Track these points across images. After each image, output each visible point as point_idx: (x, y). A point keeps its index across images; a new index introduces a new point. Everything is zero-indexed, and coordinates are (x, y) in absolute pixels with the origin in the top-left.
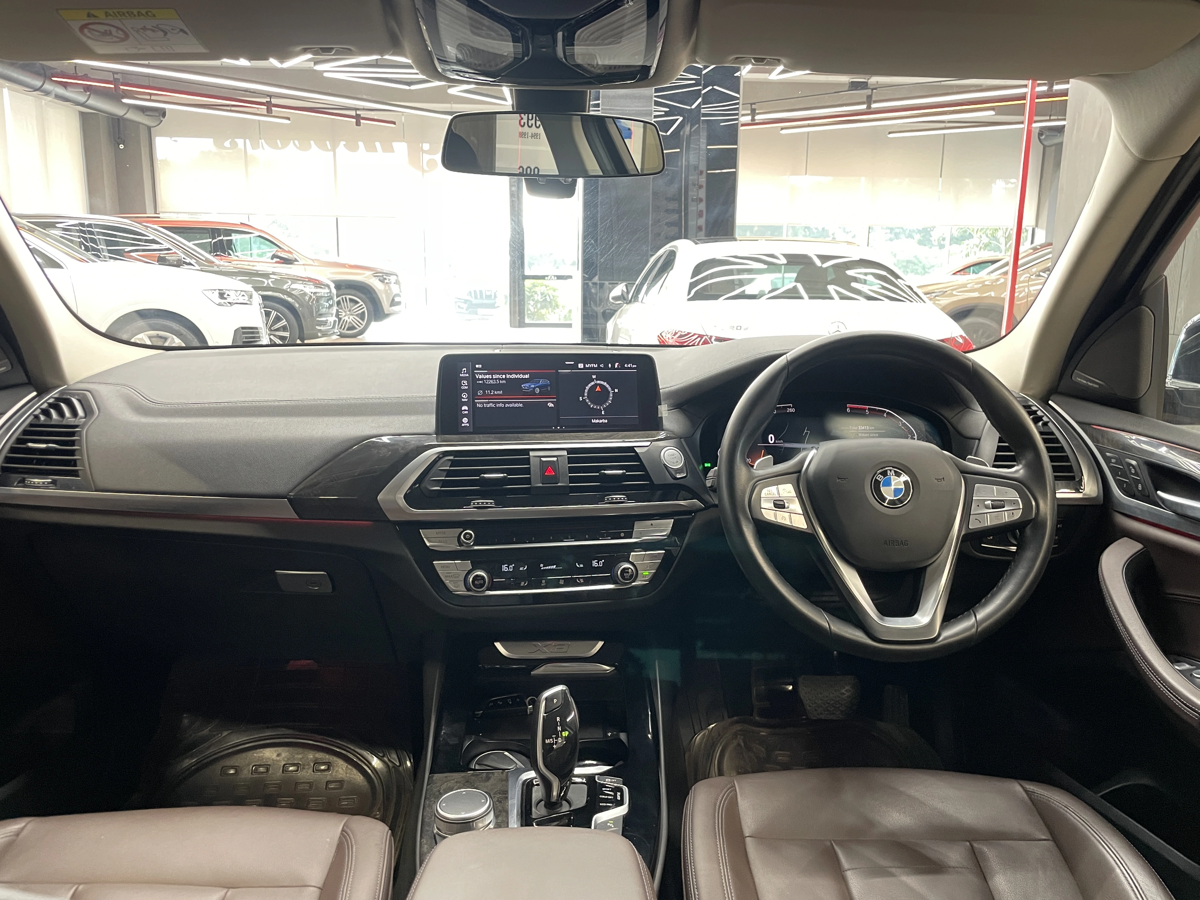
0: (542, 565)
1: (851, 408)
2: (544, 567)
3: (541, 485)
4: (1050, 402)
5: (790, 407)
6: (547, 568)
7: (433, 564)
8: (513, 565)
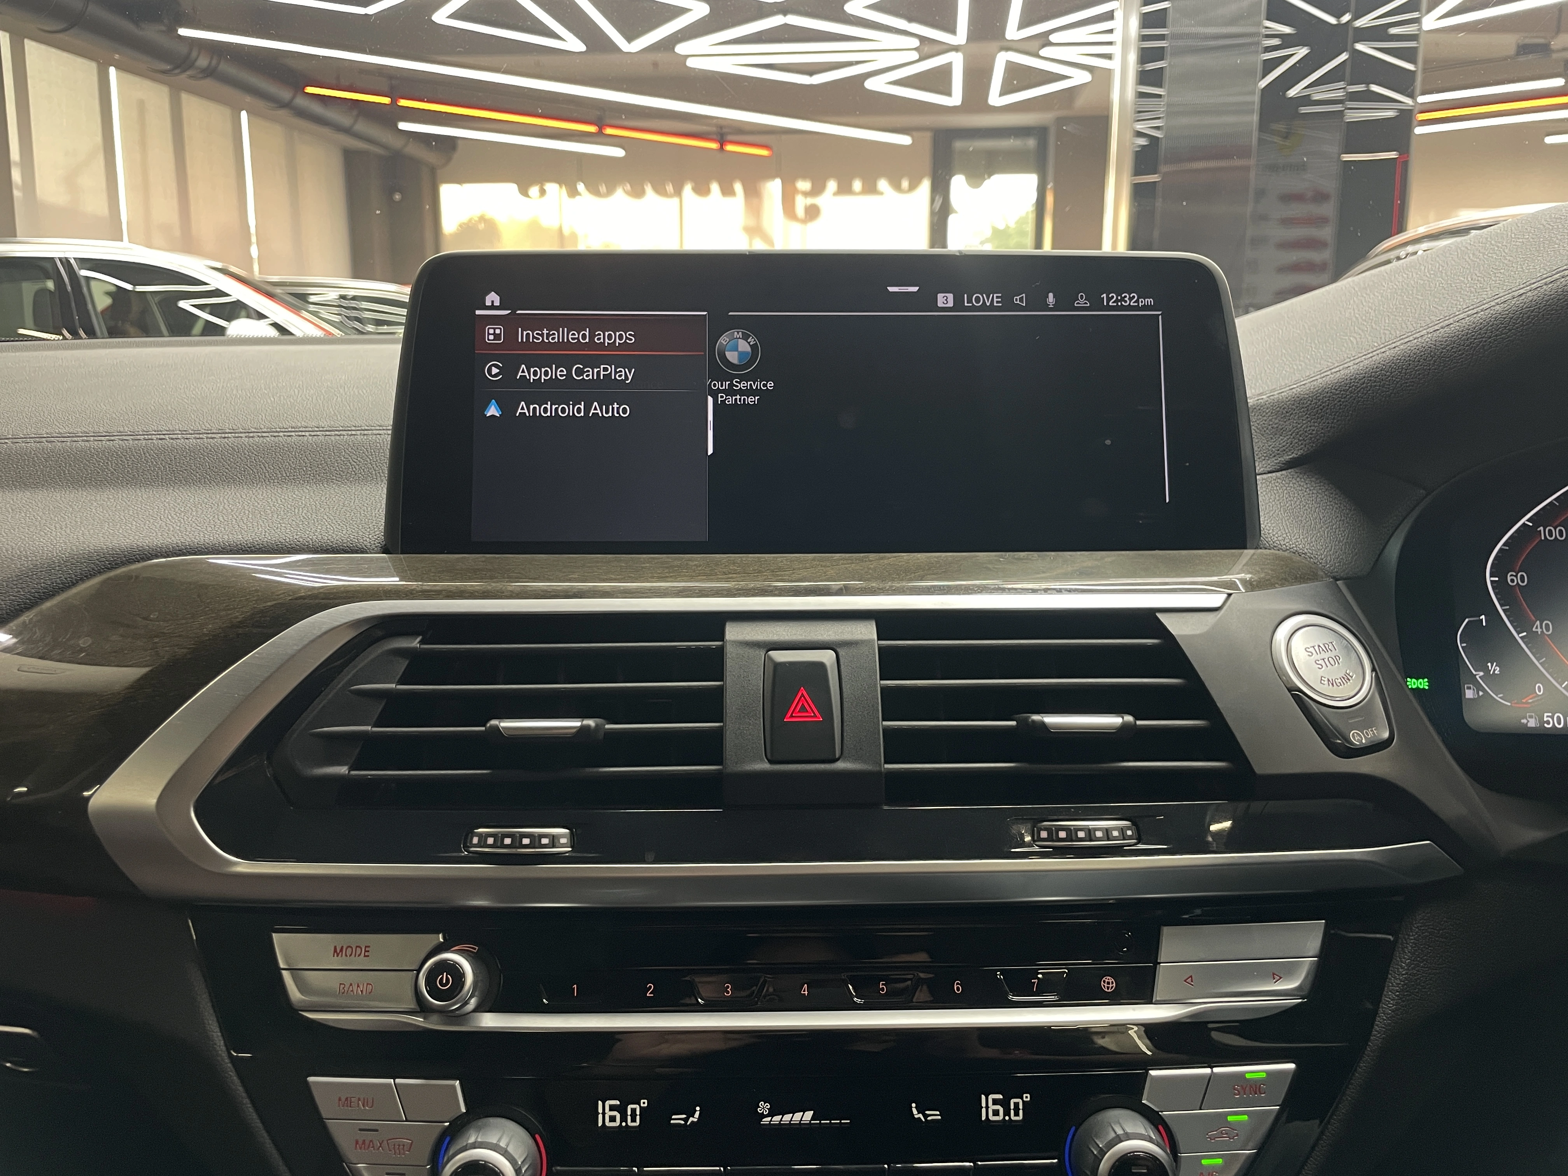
0: (764, 1107)
2: (772, 1114)
3: (765, 766)
6: (787, 1118)
7: (307, 1083)
8: (644, 1103)
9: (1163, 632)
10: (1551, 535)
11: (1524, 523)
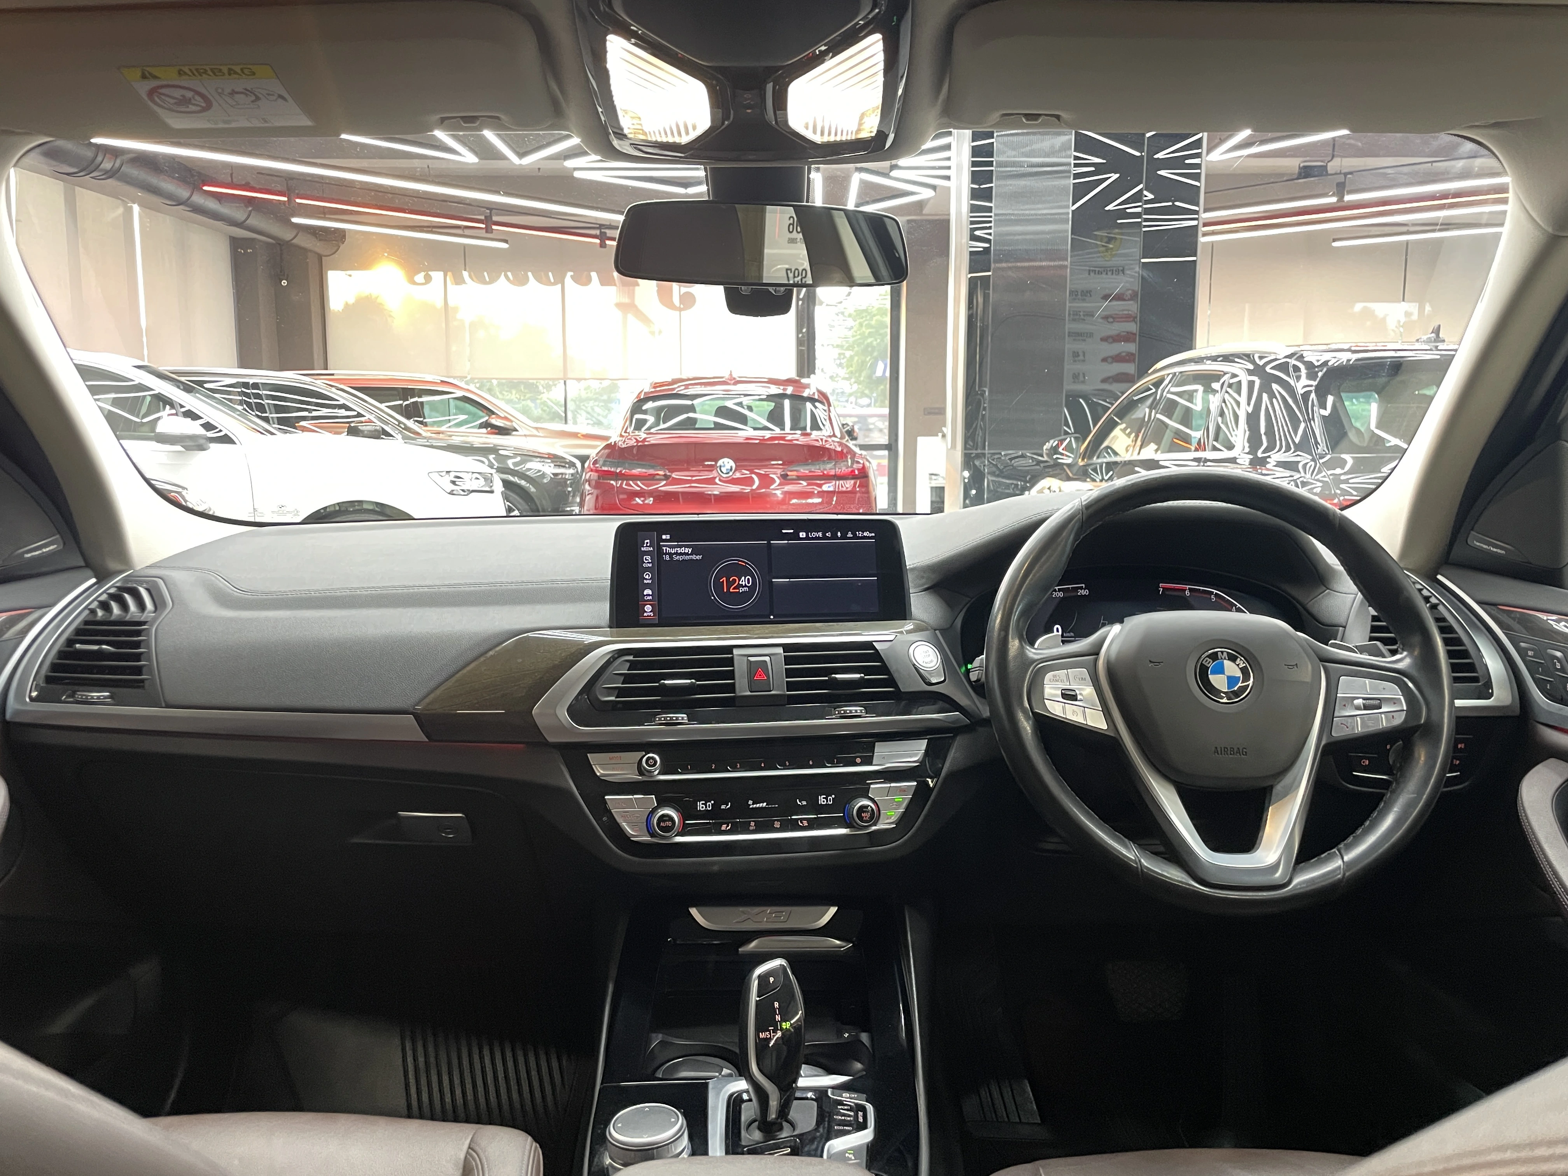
9: (874, 648)
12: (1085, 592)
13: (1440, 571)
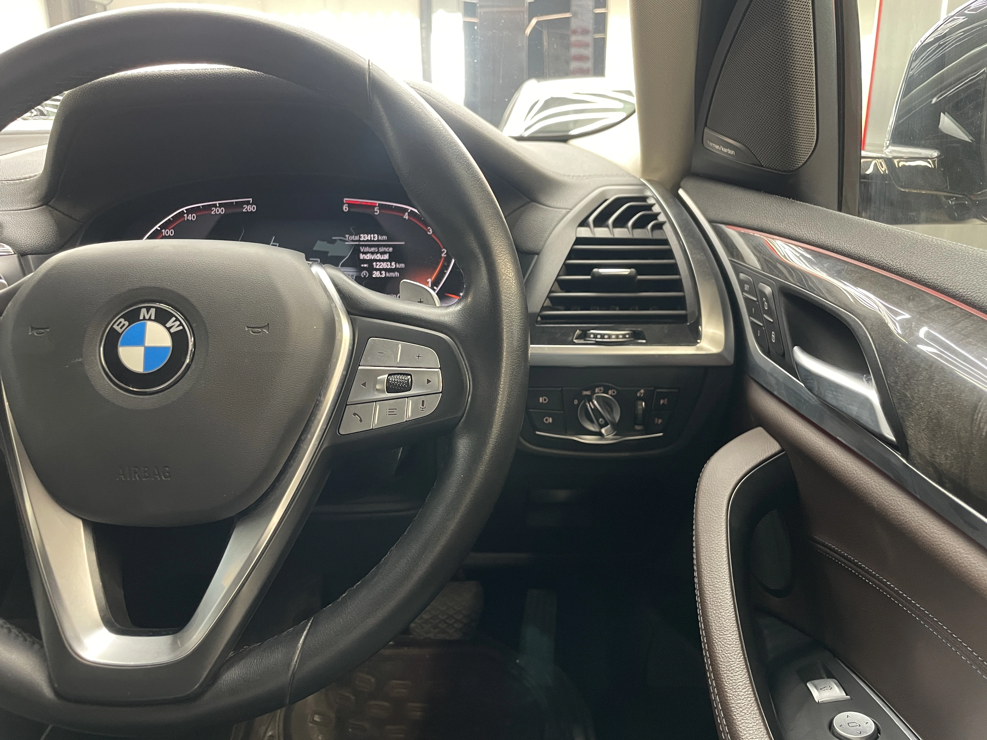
1: (350, 205)
4: (681, 192)
5: (248, 203)
10: (167, 233)
11: (156, 229)
12: (251, 208)
13: (682, 184)
